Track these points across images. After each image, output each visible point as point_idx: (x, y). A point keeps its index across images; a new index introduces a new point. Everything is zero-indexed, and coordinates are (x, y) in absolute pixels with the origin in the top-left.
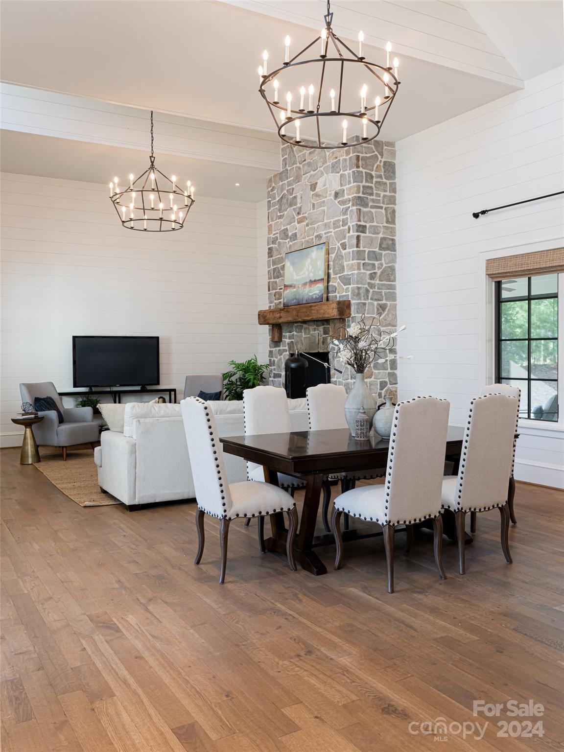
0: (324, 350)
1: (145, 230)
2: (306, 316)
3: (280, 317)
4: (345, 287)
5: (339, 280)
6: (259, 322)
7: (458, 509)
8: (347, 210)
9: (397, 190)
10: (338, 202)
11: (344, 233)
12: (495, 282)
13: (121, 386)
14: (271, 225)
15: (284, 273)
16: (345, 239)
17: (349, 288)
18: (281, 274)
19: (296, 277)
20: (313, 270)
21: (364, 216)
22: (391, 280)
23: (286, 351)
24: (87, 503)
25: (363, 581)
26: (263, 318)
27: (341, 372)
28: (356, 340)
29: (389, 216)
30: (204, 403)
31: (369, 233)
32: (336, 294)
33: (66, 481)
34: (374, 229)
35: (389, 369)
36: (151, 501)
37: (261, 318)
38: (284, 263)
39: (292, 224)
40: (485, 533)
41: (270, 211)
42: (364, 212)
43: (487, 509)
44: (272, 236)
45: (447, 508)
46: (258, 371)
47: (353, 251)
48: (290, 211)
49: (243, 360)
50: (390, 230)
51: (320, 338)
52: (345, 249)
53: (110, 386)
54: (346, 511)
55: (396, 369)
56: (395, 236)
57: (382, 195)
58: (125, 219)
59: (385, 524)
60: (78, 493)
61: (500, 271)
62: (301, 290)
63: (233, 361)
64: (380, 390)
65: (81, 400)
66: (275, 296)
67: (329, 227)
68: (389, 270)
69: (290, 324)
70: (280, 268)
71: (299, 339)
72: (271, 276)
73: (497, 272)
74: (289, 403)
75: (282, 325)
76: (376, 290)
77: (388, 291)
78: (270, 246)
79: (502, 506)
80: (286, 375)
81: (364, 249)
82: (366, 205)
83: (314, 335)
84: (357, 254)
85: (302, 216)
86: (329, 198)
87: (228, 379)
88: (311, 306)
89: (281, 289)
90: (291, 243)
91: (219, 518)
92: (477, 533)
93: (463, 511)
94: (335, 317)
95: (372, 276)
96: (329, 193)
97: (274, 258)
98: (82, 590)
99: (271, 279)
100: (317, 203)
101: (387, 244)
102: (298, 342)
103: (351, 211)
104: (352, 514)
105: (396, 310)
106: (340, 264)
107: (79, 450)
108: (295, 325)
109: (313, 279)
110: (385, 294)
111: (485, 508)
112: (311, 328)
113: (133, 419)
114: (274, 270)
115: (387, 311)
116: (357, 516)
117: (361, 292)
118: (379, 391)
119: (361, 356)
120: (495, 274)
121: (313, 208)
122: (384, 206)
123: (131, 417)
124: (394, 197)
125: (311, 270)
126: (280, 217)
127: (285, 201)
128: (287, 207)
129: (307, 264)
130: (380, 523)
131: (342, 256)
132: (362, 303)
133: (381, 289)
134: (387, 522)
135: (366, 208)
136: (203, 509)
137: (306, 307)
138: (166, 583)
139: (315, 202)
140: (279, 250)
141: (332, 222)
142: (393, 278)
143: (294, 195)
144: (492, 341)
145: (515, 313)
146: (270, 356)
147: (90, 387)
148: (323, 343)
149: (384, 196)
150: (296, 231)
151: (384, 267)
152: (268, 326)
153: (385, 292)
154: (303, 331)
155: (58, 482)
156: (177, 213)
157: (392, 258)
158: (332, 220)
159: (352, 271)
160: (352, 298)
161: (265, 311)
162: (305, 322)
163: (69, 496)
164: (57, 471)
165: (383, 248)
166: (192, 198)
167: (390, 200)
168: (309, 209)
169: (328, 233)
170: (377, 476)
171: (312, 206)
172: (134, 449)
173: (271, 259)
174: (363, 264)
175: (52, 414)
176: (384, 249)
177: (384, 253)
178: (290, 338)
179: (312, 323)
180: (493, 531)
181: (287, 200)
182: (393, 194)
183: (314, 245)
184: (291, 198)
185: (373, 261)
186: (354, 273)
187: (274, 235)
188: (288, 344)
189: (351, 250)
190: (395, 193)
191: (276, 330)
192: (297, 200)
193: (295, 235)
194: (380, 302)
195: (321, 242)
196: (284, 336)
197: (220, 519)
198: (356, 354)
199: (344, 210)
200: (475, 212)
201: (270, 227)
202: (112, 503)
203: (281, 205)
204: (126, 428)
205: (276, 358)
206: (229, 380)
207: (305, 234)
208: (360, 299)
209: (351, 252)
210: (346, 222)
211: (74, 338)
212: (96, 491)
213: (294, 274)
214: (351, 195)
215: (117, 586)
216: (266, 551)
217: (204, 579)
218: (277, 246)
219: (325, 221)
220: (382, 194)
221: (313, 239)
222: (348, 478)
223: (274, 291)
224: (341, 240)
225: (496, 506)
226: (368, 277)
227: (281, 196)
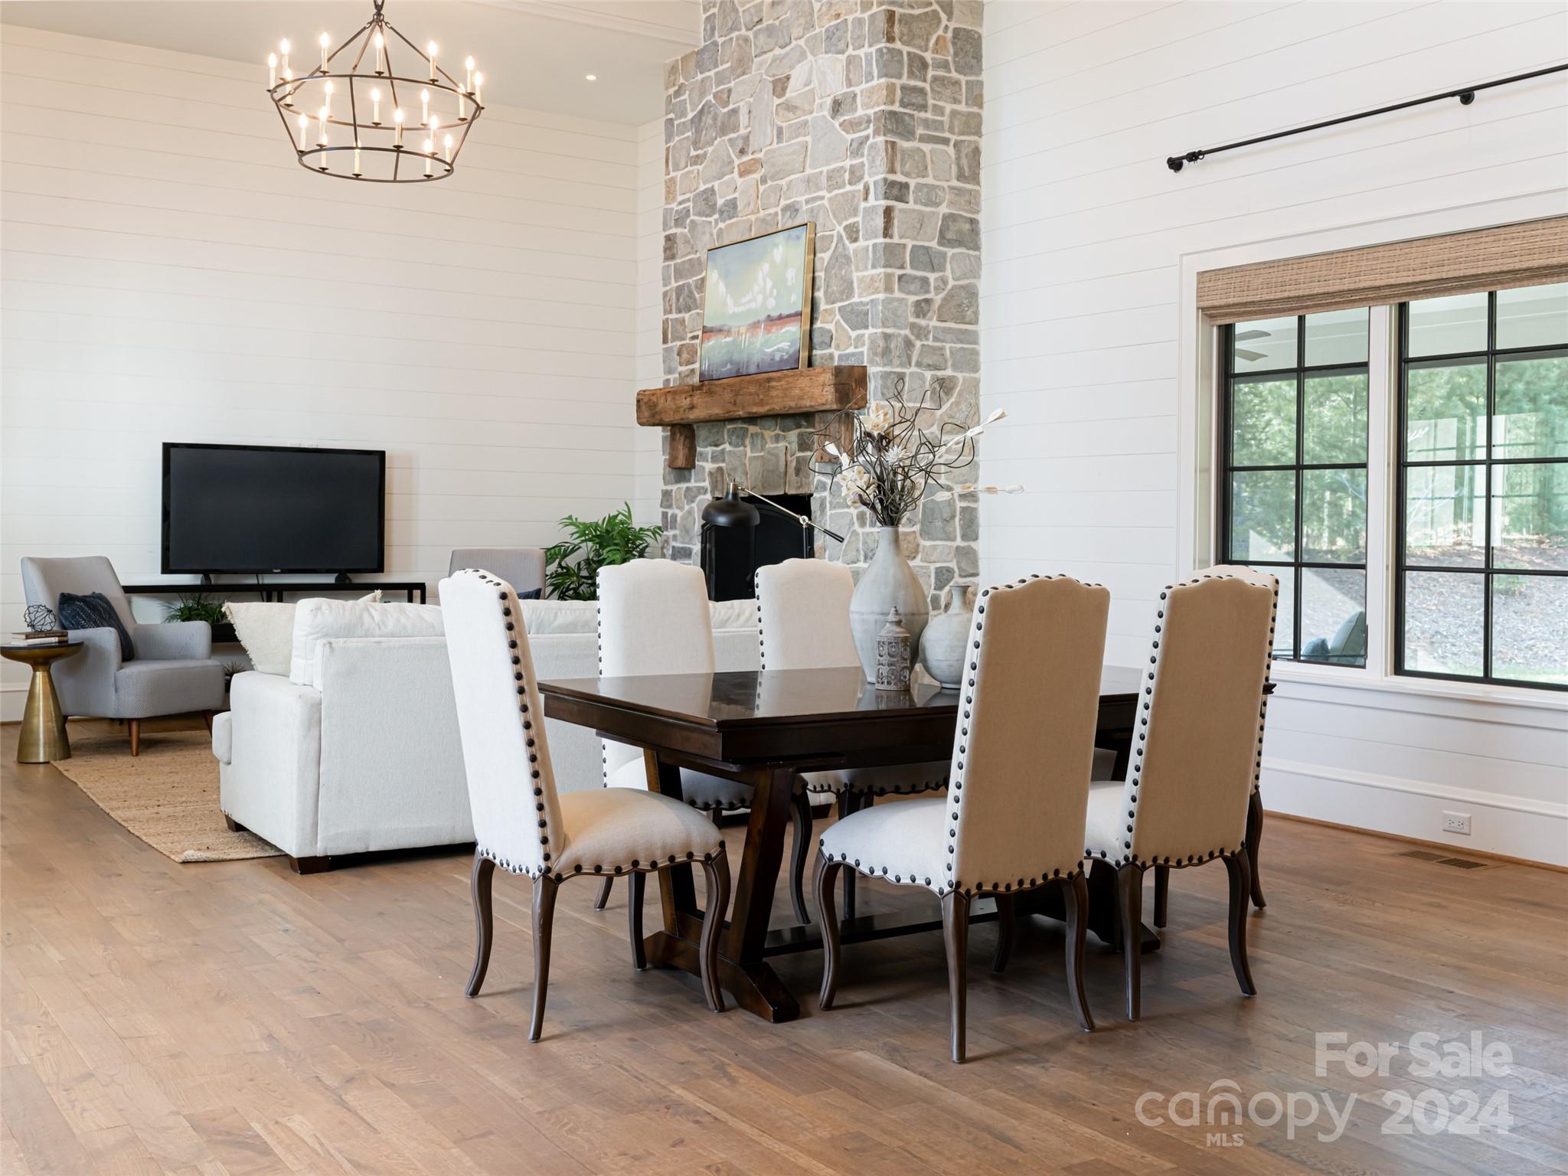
0: (799, 487)
1: (357, 176)
2: (756, 404)
3: (692, 407)
4: (854, 334)
5: (838, 317)
6: (638, 418)
7: (1126, 858)
8: (861, 143)
9: (985, 99)
10: (840, 125)
11: (852, 201)
12: (1220, 327)
13: (284, 571)
14: (673, 180)
15: (703, 299)
16: (855, 215)
17: (863, 335)
18: (695, 299)
19: (732, 309)
20: (775, 291)
21: (902, 160)
22: (967, 320)
23: (705, 492)
24: (191, 854)
25: (890, 1037)
26: (649, 409)
27: (841, 540)
28: (883, 442)
29: (964, 162)
30: (499, 584)
31: (915, 202)
32: (831, 350)
33: (136, 803)
34: (927, 192)
35: (959, 538)
36: (358, 847)
37: (644, 408)
38: (704, 274)
39: (726, 178)
40: (1189, 927)
41: (671, 144)
42: (903, 151)
43: (1195, 861)
44: (674, 206)
45: (1099, 856)
46: (633, 543)
47: (875, 246)
48: (720, 146)
49: (596, 514)
50: (967, 198)
51: (789, 459)
52: (856, 240)
53: (257, 572)
54: (851, 861)
55: (976, 539)
56: (978, 212)
57: (947, 111)
58: (307, 145)
59: (947, 889)
60: (167, 830)
61: (1231, 301)
62: (745, 338)
63: (570, 517)
64: (935, 589)
65: (179, 605)
66: (678, 354)
67: (817, 185)
68: (963, 295)
69: (716, 422)
70: (693, 288)
71: (737, 463)
72: (671, 306)
73: (1223, 302)
74: (711, 611)
75: (695, 426)
76: (930, 343)
77: (959, 346)
78: (668, 232)
79: (1233, 853)
80: (703, 550)
81: (903, 241)
82: (909, 134)
83: (776, 451)
84: (885, 255)
85: (751, 157)
86: (820, 114)
87: (558, 560)
88: (769, 380)
89: (695, 337)
90: (721, 225)
91: (530, 875)
92: (1169, 928)
93: (1138, 863)
94: (827, 407)
95: (922, 308)
96: (818, 101)
97: (678, 261)
98: (173, 1056)
99: (670, 312)
100: (790, 126)
101: (960, 232)
102: (735, 469)
103: (871, 147)
104: (864, 868)
105: (977, 395)
106: (842, 277)
107: (174, 730)
108: (729, 427)
109: (775, 314)
110: (951, 352)
111: (1190, 859)
112: (768, 434)
113: (316, 639)
114: (679, 290)
115: (955, 395)
116: (878, 873)
117: (893, 346)
118: (933, 591)
119: (893, 483)
120: (1220, 307)
121: (778, 137)
122: (953, 138)
123: (312, 634)
124: (979, 116)
125: (771, 291)
126: (697, 160)
127: (708, 120)
128: (714, 135)
129: (760, 276)
130: (934, 887)
131: (848, 258)
132: (894, 373)
133: (942, 341)
134: (951, 886)
135: (908, 140)
136: (491, 857)
137: (757, 381)
138: (391, 1039)
139: (784, 125)
140: (692, 241)
141: (825, 173)
142: (973, 316)
143: (731, 107)
144: (1208, 470)
145: (1263, 425)
146: (665, 503)
147: (206, 573)
148: (798, 471)
149: (954, 114)
150: (736, 195)
151: (949, 287)
152: (660, 428)
153: (951, 348)
154: (747, 441)
155: (114, 804)
156: (438, 139)
157: (971, 264)
158: (825, 169)
159: (873, 293)
160: (872, 362)
161: (654, 393)
162: (752, 419)
163: (144, 838)
164: (114, 779)
165: (949, 240)
166: (478, 101)
167: (967, 124)
168: (769, 142)
169: (814, 199)
170: (927, 787)
171: (775, 133)
172: (316, 716)
173: (672, 263)
174: (900, 277)
175: (105, 637)
176: (951, 243)
177: (950, 252)
178: (714, 459)
179: (770, 423)
180: (1210, 924)
181: (715, 119)
182: (975, 109)
183: (780, 228)
184: (724, 113)
185: (924, 270)
186: (878, 299)
187: (680, 203)
188: (711, 474)
189: (870, 243)
190: (981, 106)
191: (681, 440)
192: (738, 118)
193: (732, 205)
194: (940, 374)
195: (797, 223)
196: (701, 454)
197: (534, 878)
198: (880, 478)
199: (855, 145)
200: (1174, 157)
201: (670, 185)
202: (256, 855)
203: (698, 131)
204: (298, 664)
205: (680, 508)
206: (560, 565)
207: (757, 203)
208: (890, 363)
209: (870, 249)
210: (858, 174)
211: (168, 448)
212: (214, 826)
213: (729, 301)
214: (873, 107)
215: (264, 1047)
216: (648, 966)
217: (488, 1030)
218: (686, 230)
219: (809, 171)
220: (949, 108)
221: (776, 214)
222: (856, 790)
223: (678, 343)
224: (846, 219)
225: (1217, 854)
226: (911, 309)
227: (700, 107)
